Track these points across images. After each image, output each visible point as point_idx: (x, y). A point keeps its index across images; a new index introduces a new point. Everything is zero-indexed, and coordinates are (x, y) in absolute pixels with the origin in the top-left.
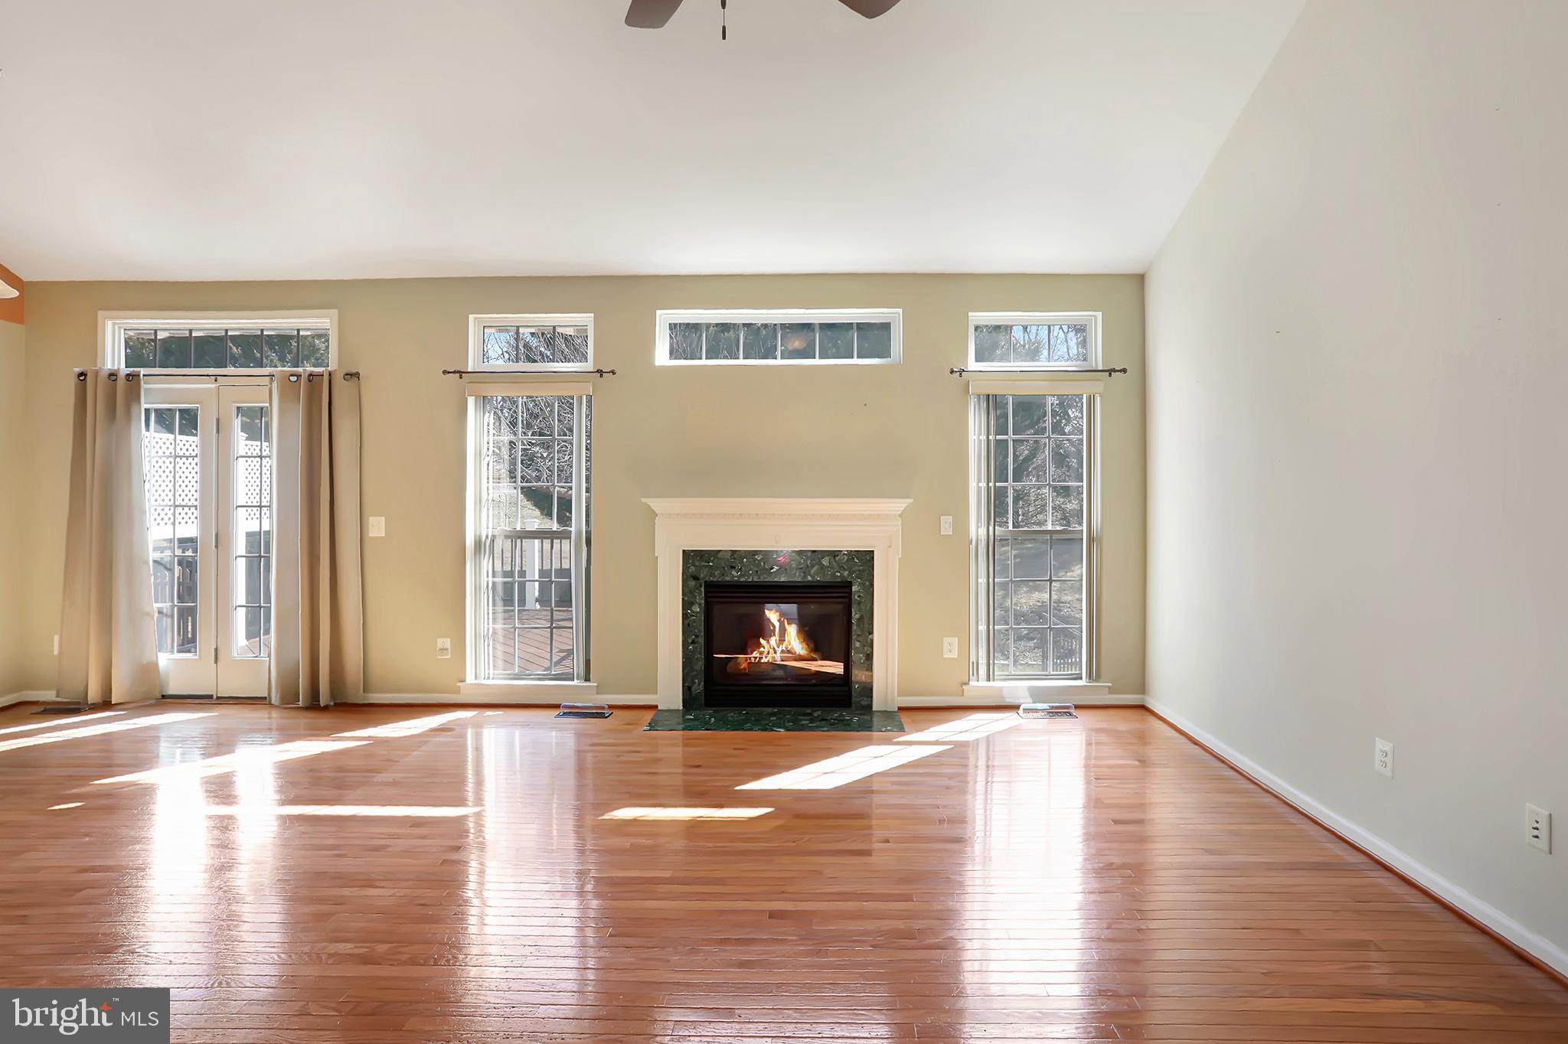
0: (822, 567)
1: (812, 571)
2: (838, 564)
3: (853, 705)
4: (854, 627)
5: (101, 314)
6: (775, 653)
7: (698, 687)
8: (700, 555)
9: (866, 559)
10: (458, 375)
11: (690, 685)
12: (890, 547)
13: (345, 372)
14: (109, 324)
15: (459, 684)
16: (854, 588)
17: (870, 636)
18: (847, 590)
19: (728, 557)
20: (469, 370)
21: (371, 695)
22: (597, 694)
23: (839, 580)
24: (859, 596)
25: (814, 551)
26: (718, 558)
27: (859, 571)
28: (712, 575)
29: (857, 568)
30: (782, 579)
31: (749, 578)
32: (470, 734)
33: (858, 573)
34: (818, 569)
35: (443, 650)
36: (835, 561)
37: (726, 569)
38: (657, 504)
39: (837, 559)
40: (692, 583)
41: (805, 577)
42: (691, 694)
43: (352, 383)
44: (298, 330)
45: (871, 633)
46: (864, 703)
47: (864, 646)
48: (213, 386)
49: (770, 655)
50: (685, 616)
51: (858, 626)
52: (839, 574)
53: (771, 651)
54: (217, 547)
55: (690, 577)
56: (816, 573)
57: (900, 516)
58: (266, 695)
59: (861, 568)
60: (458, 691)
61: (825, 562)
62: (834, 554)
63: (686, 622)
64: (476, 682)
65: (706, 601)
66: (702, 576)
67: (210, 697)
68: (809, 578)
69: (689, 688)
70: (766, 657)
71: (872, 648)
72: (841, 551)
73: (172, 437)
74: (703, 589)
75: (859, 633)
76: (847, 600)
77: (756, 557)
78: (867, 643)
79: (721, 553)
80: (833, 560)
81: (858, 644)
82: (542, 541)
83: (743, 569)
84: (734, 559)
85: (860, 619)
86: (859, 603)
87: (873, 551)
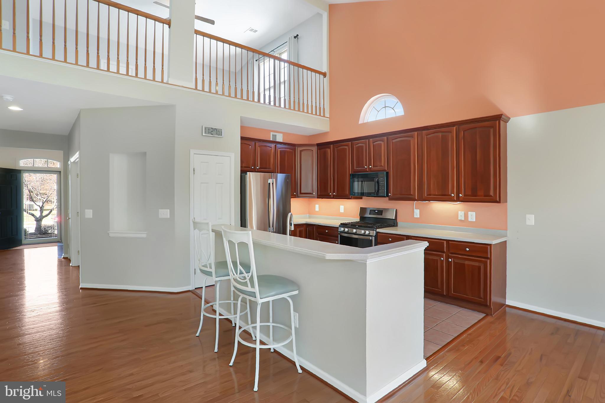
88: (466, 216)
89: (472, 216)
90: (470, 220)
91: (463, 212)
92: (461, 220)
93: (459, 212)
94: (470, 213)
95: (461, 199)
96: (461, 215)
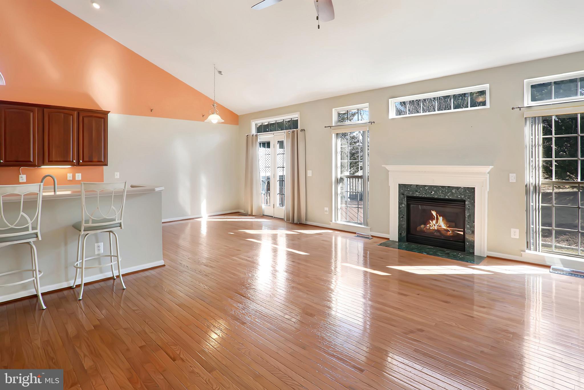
0: (452, 193)
1: (448, 195)
2: (459, 192)
3: (466, 252)
4: (467, 219)
5: (251, 120)
6: (435, 226)
7: (404, 234)
8: (405, 185)
9: (472, 190)
10: (330, 127)
11: (401, 233)
12: (483, 186)
13: (301, 129)
14: (253, 123)
15: (330, 222)
16: (466, 203)
17: (474, 224)
18: (463, 203)
19: (415, 187)
20: (333, 126)
21: (308, 222)
22: (370, 231)
23: (460, 199)
24: (469, 206)
25: (449, 187)
26: (411, 188)
27: (469, 196)
28: (409, 194)
29: (468, 194)
30: (436, 197)
31: (423, 195)
32: (334, 238)
33: (468, 196)
34: (450, 194)
35: (326, 211)
36: (458, 191)
37: (414, 191)
38: (388, 167)
39: (459, 190)
40: (402, 196)
41: (445, 196)
42: (401, 236)
43: (303, 132)
44: (291, 119)
45: (474, 222)
46: (471, 251)
47: (471, 227)
48: (273, 136)
49: (433, 227)
50: (399, 208)
51: (468, 218)
52: (460, 197)
53: (433, 225)
54: (274, 178)
55: (401, 194)
56: (450, 195)
57: (488, 173)
58: (283, 218)
59: (470, 194)
60: (330, 224)
61: (454, 191)
62: (458, 188)
63: (400, 210)
64: (335, 222)
65: (407, 203)
66: (405, 194)
67: (272, 217)
68: (447, 197)
69: (401, 234)
70: (432, 227)
71: (474, 228)
72: (460, 187)
73: (265, 149)
74: (406, 198)
75: (469, 222)
76: (464, 207)
77: (426, 188)
78: (472, 226)
79: (412, 186)
80: (457, 191)
81: (468, 226)
82: (353, 179)
83: (421, 192)
84: (417, 188)
85: (469, 216)
86: (469, 209)
87: (475, 188)
88: (74, 177)
89: (79, 176)
90: (77, 179)
91: (71, 174)
92: (70, 181)
93: (68, 174)
94: (77, 174)
95: (80, 164)
96: (70, 176)
